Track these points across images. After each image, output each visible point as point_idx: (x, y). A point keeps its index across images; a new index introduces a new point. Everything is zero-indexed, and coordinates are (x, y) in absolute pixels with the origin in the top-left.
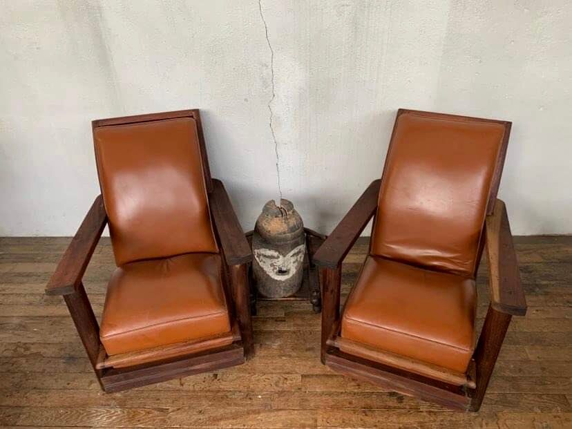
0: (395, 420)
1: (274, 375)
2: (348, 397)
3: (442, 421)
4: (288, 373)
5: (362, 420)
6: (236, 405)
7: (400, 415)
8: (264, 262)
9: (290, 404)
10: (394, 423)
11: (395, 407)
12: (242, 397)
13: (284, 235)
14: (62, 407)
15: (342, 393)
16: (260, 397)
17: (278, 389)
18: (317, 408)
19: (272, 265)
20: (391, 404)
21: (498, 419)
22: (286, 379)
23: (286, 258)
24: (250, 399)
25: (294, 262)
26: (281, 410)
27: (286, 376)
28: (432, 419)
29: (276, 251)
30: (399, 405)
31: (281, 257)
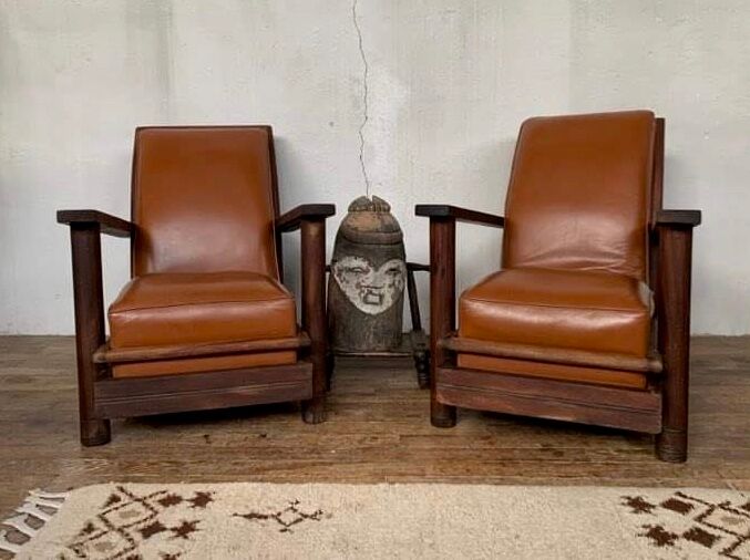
2: (475, 452)
4: (379, 433)
5: (498, 470)
6: (293, 458)
7: (559, 466)
8: (348, 282)
10: (551, 472)
11: (550, 460)
13: (377, 235)
14: (16, 459)
19: (358, 286)
20: (543, 457)
23: (378, 273)
24: (318, 453)
25: (390, 286)
26: (366, 462)
28: (611, 469)
29: (365, 258)
30: (557, 457)
31: (372, 270)
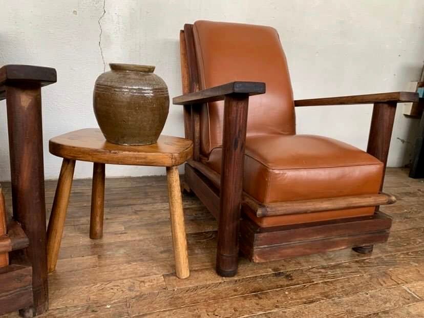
0: (294, 297)
1: (125, 281)
2: (231, 286)
3: (342, 287)
4: (145, 276)
5: (257, 304)
7: (296, 291)
9: (155, 306)
10: (296, 299)
11: (287, 285)
12: (78, 312)
15: (220, 283)
16: (108, 307)
17: (133, 294)
18: (195, 302)
20: (281, 283)
21: (391, 277)
22: (143, 282)
24: (93, 311)
27: (142, 279)
28: (332, 288)
30: (290, 282)
